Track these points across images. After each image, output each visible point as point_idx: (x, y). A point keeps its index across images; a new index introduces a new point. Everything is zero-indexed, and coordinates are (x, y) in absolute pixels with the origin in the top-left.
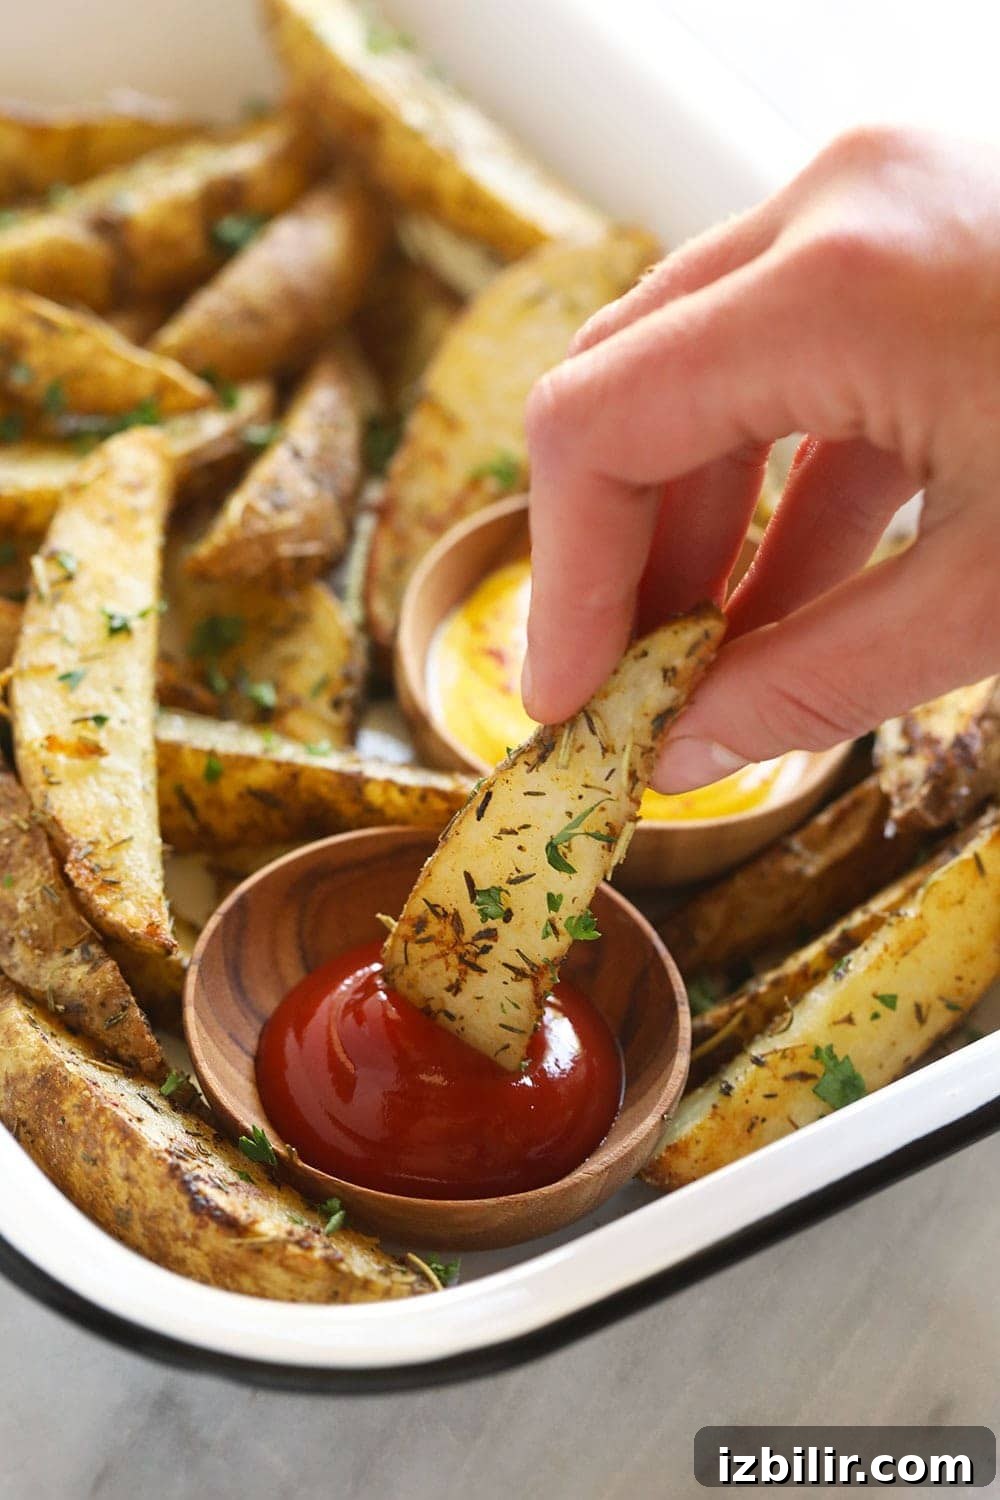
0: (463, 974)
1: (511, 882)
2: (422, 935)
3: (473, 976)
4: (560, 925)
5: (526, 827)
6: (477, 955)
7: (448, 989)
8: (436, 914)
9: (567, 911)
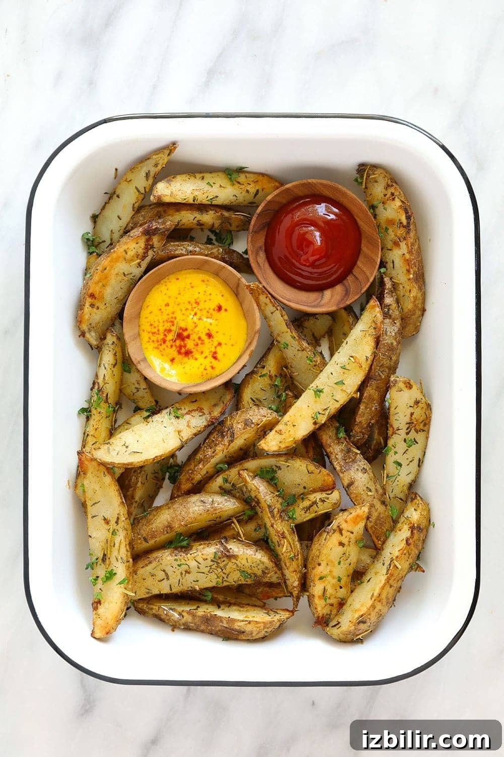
0: (411, 420)
1: (407, 450)
2: (423, 423)
3: (409, 421)
4: (393, 448)
5: (408, 465)
6: (409, 426)
7: (413, 413)
8: (422, 430)
9: (392, 453)
